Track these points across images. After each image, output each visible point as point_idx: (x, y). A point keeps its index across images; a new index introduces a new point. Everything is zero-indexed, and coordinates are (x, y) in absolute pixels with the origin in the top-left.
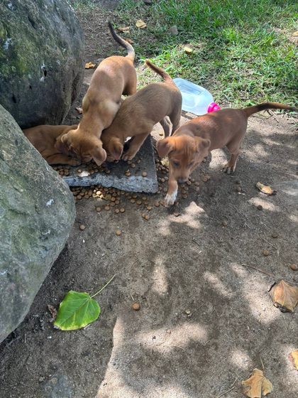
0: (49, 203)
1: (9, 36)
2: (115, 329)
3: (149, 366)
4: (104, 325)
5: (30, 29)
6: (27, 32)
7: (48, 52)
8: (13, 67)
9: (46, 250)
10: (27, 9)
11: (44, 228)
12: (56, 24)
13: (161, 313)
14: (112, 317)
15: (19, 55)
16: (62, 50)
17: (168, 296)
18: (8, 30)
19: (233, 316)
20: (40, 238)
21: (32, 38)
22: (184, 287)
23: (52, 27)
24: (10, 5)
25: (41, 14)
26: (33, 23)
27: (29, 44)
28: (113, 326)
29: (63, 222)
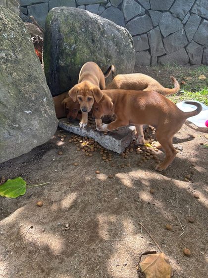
0: (28, 112)
1: (75, 44)
2: (19, 209)
3: (12, 241)
4: (16, 204)
5: (90, 43)
6: (87, 44)
7: (96, 58)
8: (73, 60)
9: (10, 135)
10: (92, 33)
11: (14, 121)
12: (108, 45)
13: (51, 217)
14: (24, 202)
15: (77, 54)
16: (106, 60)
17: (66, 211)
18: (76, 40)
19: (94, 251)
20: (9, 125)
21: (89, 48)
22: (81, 212)
23: (105, 46)
24: (83, 30)
25: (100, 37)
26: (93, 41)
27: (86, 50)
28: (20, 207)
29: (32, 128)
